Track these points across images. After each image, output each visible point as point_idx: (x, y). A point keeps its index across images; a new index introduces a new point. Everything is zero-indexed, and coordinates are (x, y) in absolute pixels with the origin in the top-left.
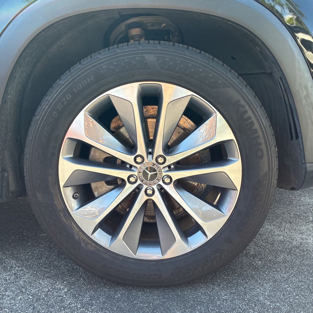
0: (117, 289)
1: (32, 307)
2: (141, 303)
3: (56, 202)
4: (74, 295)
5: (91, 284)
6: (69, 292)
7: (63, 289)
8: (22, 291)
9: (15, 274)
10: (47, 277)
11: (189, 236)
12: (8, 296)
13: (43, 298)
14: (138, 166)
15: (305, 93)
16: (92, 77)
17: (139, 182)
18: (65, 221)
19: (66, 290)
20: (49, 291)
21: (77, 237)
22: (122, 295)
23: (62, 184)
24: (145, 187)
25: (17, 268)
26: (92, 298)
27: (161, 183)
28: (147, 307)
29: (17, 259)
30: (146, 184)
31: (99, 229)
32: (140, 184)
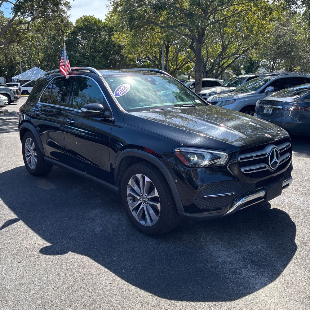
3: (125, 200)
18: (127, 206)
21: (128, 211)
23: (127, 195)
32: (142, 202)
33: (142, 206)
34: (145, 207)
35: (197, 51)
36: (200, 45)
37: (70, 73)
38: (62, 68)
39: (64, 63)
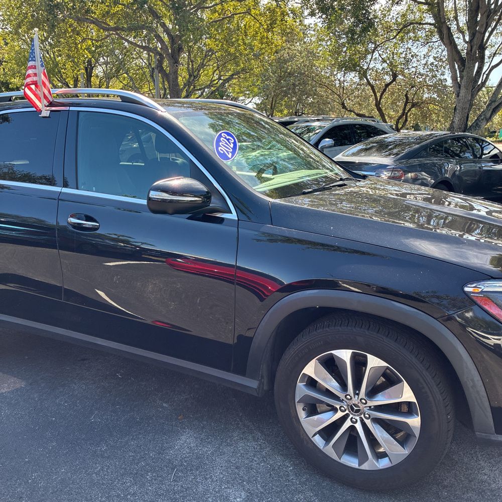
0: (325, 479)
1: (269, 474)
2: (338, 494)
3: (291, 411)
4: (296, 474)
5: (308, 470)
6: (293, 471)
7: (290, 467)
8: (264, 460)
9: (260, 445)
10: (281, 454)
11: (380, 458)
12: (256, 461)
13: (276, 470)
14: (348, 401)
15: (472, 384)
16: (322, 342)
17: (347, 412)
18: (296, 424)
19: (291, 469)
20: (281, 465)
21: (302, 437)
22: (327, 484)
23: (297, 400)
24: (351, 416)
25: (262, 441)
26: (307, 480)
27: (362, 416)
28: (341, 498)
29: (262, 432)
30: (352, 414)
31: (318, 435)
32: (348, 413)
33: (348, 424)
34: (358, 426)
35: (171, 76)
36: (177, 66)
37: (51, 104)
38: (30, 89)
39: (35, 79)
